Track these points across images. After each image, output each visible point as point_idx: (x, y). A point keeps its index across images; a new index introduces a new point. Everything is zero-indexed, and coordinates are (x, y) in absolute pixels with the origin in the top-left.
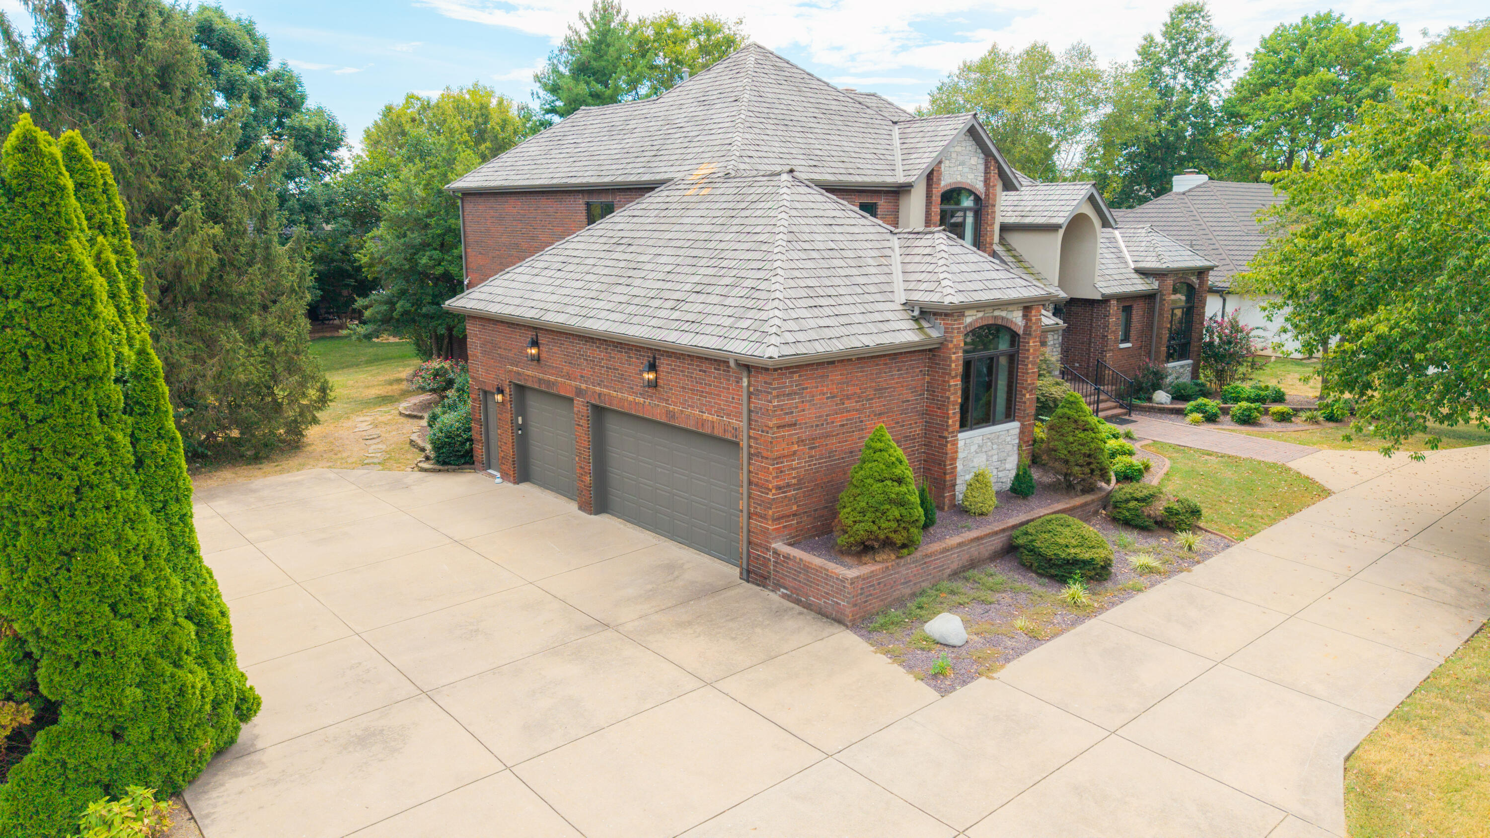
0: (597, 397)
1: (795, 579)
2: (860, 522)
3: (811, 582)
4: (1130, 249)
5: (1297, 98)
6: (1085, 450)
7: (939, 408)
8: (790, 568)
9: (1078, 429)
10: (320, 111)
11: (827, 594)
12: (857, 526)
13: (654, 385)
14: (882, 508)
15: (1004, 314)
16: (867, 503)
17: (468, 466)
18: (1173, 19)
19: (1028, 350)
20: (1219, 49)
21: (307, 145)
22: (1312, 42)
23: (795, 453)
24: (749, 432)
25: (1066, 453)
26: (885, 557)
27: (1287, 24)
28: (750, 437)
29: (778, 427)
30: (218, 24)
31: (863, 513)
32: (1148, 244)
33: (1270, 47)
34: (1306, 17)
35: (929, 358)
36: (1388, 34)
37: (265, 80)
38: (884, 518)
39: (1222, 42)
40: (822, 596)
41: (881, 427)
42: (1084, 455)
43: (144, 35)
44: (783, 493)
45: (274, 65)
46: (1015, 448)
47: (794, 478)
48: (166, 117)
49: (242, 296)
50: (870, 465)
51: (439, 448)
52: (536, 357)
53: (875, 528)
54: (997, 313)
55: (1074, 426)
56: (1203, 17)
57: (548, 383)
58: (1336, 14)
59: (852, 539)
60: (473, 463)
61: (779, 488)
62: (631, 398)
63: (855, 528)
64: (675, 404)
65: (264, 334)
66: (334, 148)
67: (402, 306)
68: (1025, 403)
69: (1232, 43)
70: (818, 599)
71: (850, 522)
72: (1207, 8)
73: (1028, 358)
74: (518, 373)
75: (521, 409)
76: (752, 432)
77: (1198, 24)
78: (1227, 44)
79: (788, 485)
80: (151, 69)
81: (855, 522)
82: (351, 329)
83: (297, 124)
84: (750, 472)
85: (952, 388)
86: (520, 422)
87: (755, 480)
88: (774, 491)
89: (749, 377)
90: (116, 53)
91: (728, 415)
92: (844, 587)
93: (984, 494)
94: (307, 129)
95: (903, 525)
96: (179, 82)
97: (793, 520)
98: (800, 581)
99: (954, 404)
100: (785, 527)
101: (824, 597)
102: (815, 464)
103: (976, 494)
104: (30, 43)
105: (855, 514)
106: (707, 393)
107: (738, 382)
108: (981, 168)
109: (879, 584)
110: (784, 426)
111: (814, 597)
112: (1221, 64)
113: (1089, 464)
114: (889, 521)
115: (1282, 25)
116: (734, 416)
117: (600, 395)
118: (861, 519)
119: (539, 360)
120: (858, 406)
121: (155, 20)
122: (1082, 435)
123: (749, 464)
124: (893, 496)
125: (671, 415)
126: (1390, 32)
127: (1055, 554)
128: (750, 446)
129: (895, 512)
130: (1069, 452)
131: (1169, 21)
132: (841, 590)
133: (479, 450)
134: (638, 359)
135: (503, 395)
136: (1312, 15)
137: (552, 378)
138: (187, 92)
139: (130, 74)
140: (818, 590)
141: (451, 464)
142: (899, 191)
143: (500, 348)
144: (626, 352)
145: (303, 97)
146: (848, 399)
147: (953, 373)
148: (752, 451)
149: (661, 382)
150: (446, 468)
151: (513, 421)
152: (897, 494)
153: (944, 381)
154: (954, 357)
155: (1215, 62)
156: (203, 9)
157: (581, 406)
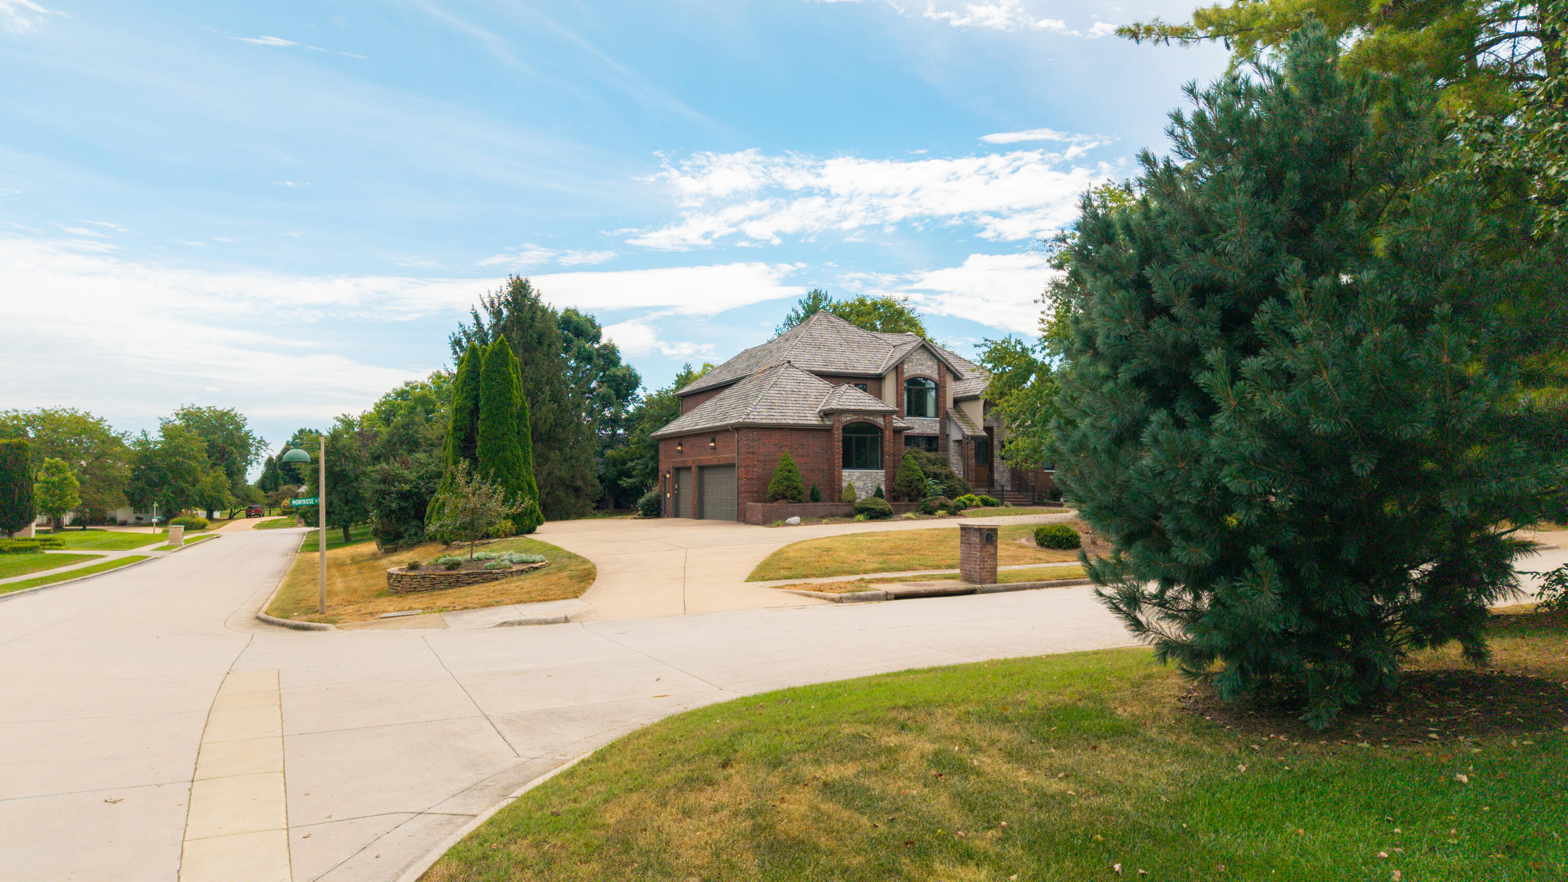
6: (908, 479)
9: (906, 470)
10: (628, 367)
13: (714, 449)
14: (780, 481)
15: (871, 418)
16: (776, 480)
19: (885, 435)
21: (617, 385)
23: (755, 465)
24: (738, 457)
26: (783, 501)
28: (738, 459)
29: (747, 453)
30: (575, 318)
31: (774, 484)
37: (598, 350)
38: (781, 484)
42: (907, 481)
43: (533, 321)
44: (748, 480)
45: (604, 341)
46: (883, 482)
48: (539, 356)
49: (563, 440)
53: (778, 489)
54: (866, 417)
55: (904, 469)
57: (685, 462)
59: (770, 495)
61: (746, 478)
62: (708, 458)
63: (771, 491)
64: (720, 454)
65: (571, 458)
66: (635, 389)
68: (886, 460)
73: (886, 439)
74: (675, 462)
75: (677, 480)
79: (752, 478)
80: (535, 335)
83: (613, 374)
84: (738, 473)
85: (836, 447)
86: (676, 487)
87: (739, 476)
88: (743, 479)
89: (737, 434)
90: (521, 329)
94: (619, 377)
96: (547, 342)
97: (755, 494)
99: (839, 453)
102: (766, 472)
104: (486, 327)
108: (936, 367)
109: (777, 511)
113: (910, 486)
114: (783, 486)
117: (699, 461)
119: (682, 452)
121: (539, 313)
122: (907, 473)
123: (737, 470)
124: (786, 475)
125: (718, 460)
128: (738, 463)
129: (786, 483)
134: (709, 438)
135: (670, 474)
137: (685, 459)
138: (550, 346)
139: (526, 338)
142: (879, 379)
143: (670, 452)
144: (706, 437)
145: (619, 359)
147: (838, 439)
148: (738, 465)
149: (716, 446)
151: (673, 487)
153: (834, 444)
154: (836, 432)
156: (567, 310)
157: (694, 469)
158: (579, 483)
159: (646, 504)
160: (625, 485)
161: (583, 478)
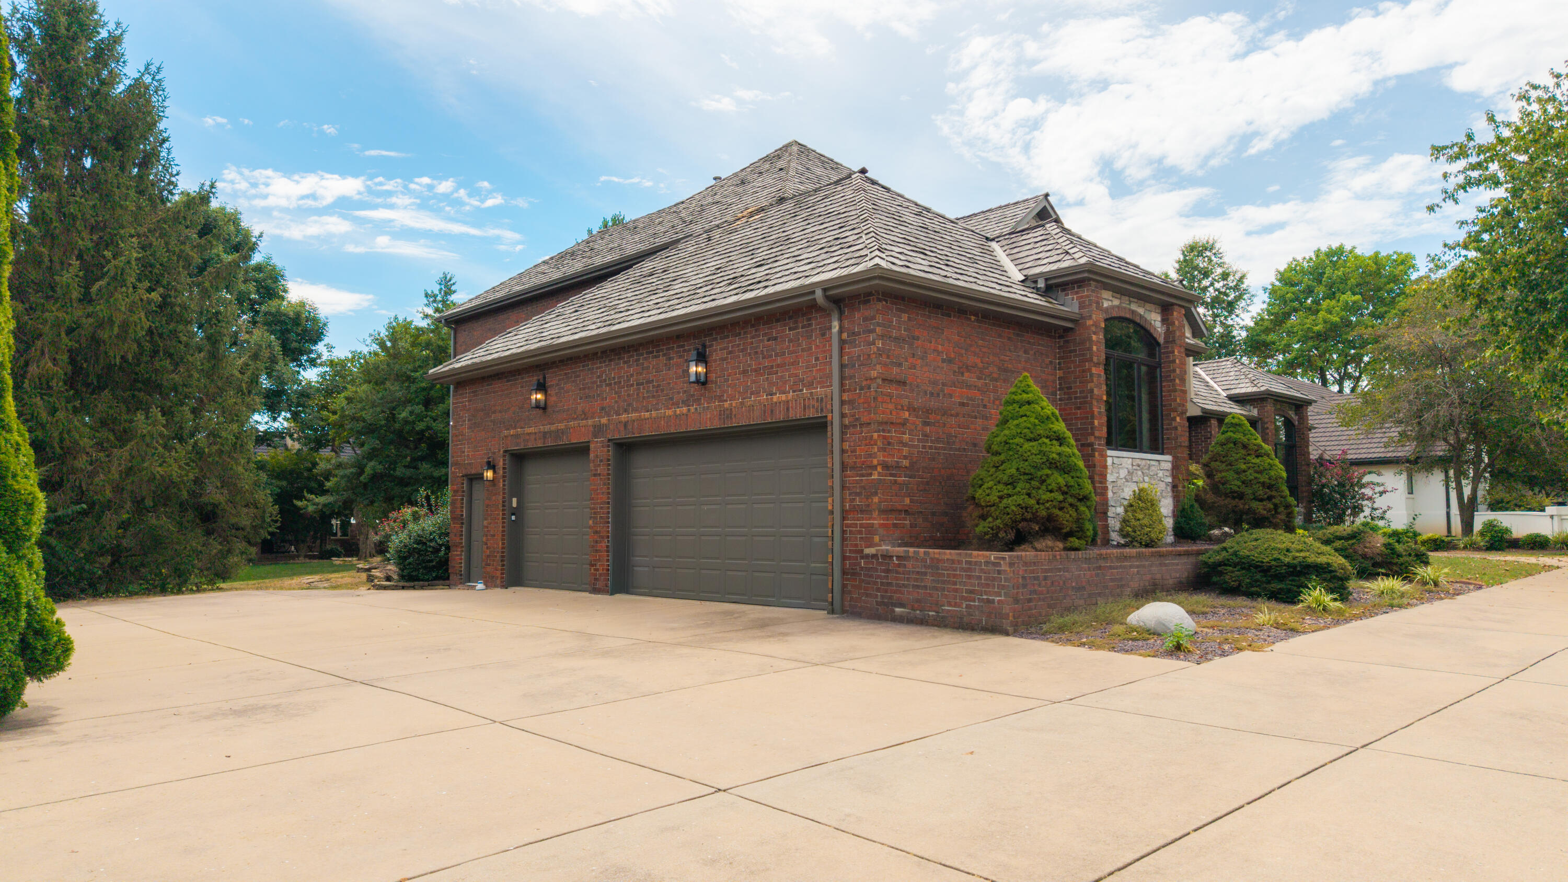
0: (622, 429)
1: (918, 587)
2: (1009, 496)
3: (944, 582)
4: (1217, 380)
5: (1325, 322)
6: (1263, 478)
7: (1079, 408)
8: (909, 573)
9: (1249, 455)
11: (972, 592)
12: (1005, 501)
13: (702, 382)
14: (1039, 473)
15: (1141, 311)
16: (1018, 469)
17: (441, 582)
18: (1185, 256)
19: (1174, 361)
20: (1235, 283)
22: (1328, 271)
23: (904, 424)
24: (841, 396)
25: (1239, 483)
26: (1050, 543)
27: (1299, 258)
28: (842, 403)
29: (884, 380)
31: (1012, 483)
32: (1238, 373)
33: (1287, 279)
34: (1319, 250)
35: (1060, 348)
36: (1403, 262)
38: (1044, 487)
39: (1238, 276)
40: (963, 598)
41: (1025, 377)
42: (1263, 484)
44: (891, 475)
46: (1169, 489)
47: (905, 457)
50: (1016, 422)
51: (405, 558)
52: (542, 404)
53: (1032, 502)
54: (1134, 307)
55: (1243, 452)
56: (1215, 254)
57: (558, 433)
58: (1348, 247)
59: (999, 521)
60: (448, 578)
61: (886, 467)
62: (669, 412)
63: (1002, 505)
64: (732, 398)
66: (315, 342)
67: (373, 468)
68: (1176, 428)
69: (1248, 276)
70: (956, 605)
71: (994, 498)
72: (1217, 246)
73: (1174, 371)
74: (517, 436)
75: (517, 487)
76: (846, 397)
77: (1210, 260)
78: (1241, 280)
79: (898, 467)
81: (1001, 498)
82: (308, 500)
83: (273, 310)
84: (843, 451)
85: (1095, 379)
86: (514, 505)
87: (850, 461)
88: (879, 469)
89: (840, 320)
91: (810, 385)
92: (999, 572)
93: (1150, 515)
94: (285, 315)
95: (1070, 500)
97: (905, 519)
98: (925, 587)
99: (1100, 400)
100: (895, 525)
101: (966, 599)
102: (931, 447)
103: (1141, 516)
105: (1000, 487)
106: (778, 366)
107: (823, 335)
109: (1045, 578)
110: (891, 381)
111: (950, 604)
112: (1239, 297)
113: (1270, 498)
114: (1051, 491)
115: (1294, 260)
116: (819, 383)
117: (626, 425)
118: (1010, 492)
119: (544, 408)
120: (980, 383)
122: (1257, 461)
123: (842, 440)
124: (1054, 456)
125: (727, 414)
126: (1406, 262)
127: (1275, 560)
128: (843, 416)
129: (1059, 479)
130: (1243, 482)
131: (1182, 258)
132: (994, 579)
133: (457, 558)
134: (680, 357)
135: (495, 472)
136: (1324, 249)
137: (561, 426)
140: (956, 590)
141: (419, 580)
143: (494, 412)
144: (664, 355)
146: (968, 371)
147: (1095, 359)
148: (846, 421)
149: (713, 376)
150: (412, 584)
151: (506, 503)
152: (1059, 454)
153: (1084, 371)
154: (1094, 337)
155: (1232, 296)
157: (599, 449)
158: (214, 494)
159: (411, 552)
160: (311, 508)
161: (228, 483)
